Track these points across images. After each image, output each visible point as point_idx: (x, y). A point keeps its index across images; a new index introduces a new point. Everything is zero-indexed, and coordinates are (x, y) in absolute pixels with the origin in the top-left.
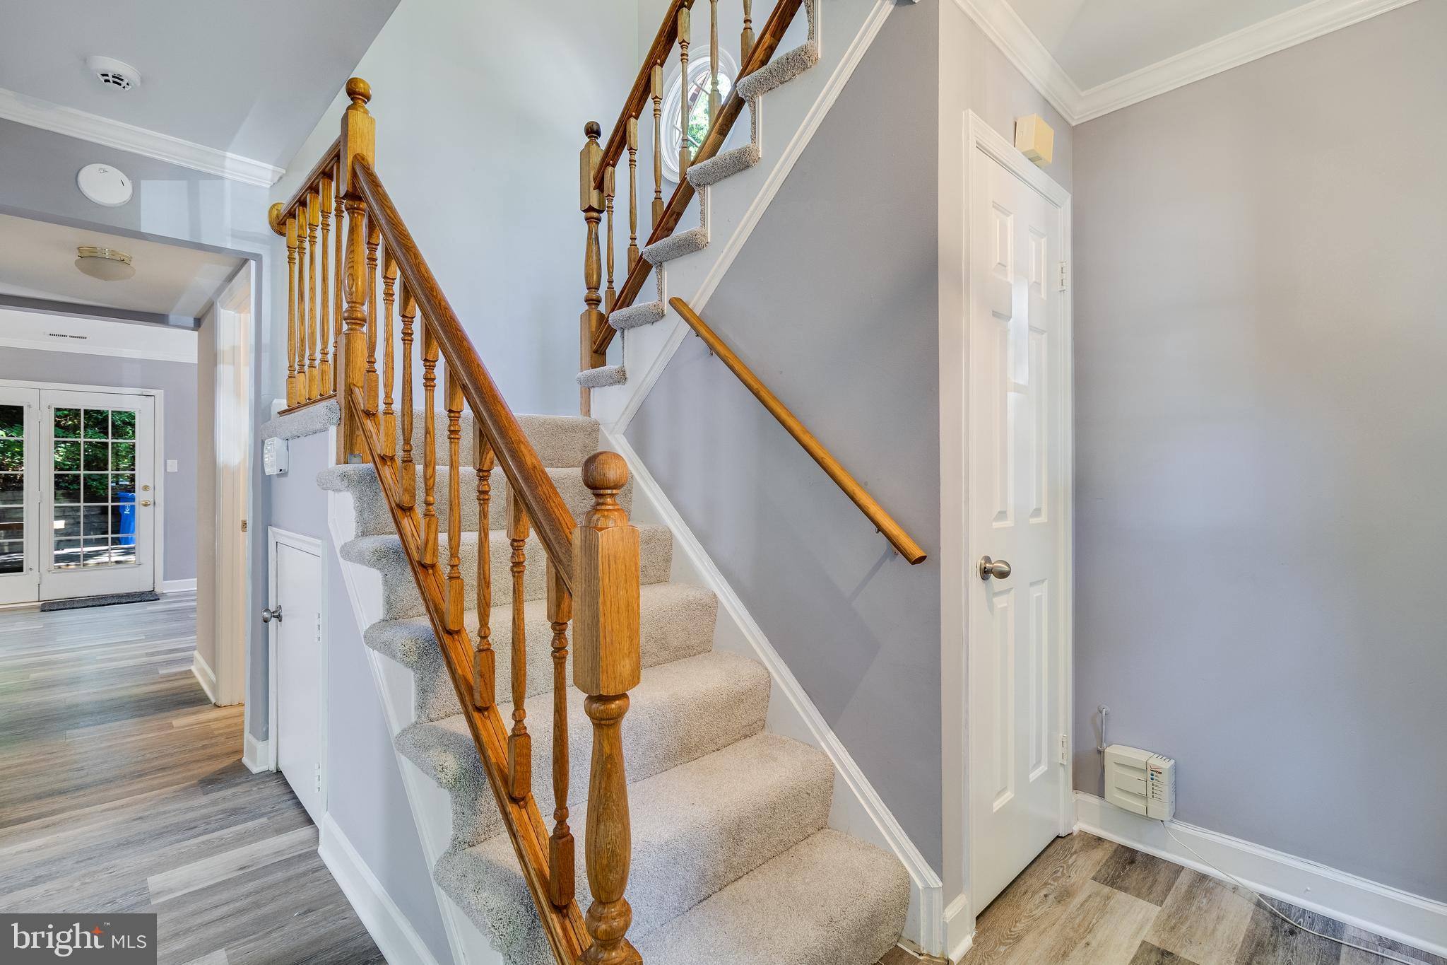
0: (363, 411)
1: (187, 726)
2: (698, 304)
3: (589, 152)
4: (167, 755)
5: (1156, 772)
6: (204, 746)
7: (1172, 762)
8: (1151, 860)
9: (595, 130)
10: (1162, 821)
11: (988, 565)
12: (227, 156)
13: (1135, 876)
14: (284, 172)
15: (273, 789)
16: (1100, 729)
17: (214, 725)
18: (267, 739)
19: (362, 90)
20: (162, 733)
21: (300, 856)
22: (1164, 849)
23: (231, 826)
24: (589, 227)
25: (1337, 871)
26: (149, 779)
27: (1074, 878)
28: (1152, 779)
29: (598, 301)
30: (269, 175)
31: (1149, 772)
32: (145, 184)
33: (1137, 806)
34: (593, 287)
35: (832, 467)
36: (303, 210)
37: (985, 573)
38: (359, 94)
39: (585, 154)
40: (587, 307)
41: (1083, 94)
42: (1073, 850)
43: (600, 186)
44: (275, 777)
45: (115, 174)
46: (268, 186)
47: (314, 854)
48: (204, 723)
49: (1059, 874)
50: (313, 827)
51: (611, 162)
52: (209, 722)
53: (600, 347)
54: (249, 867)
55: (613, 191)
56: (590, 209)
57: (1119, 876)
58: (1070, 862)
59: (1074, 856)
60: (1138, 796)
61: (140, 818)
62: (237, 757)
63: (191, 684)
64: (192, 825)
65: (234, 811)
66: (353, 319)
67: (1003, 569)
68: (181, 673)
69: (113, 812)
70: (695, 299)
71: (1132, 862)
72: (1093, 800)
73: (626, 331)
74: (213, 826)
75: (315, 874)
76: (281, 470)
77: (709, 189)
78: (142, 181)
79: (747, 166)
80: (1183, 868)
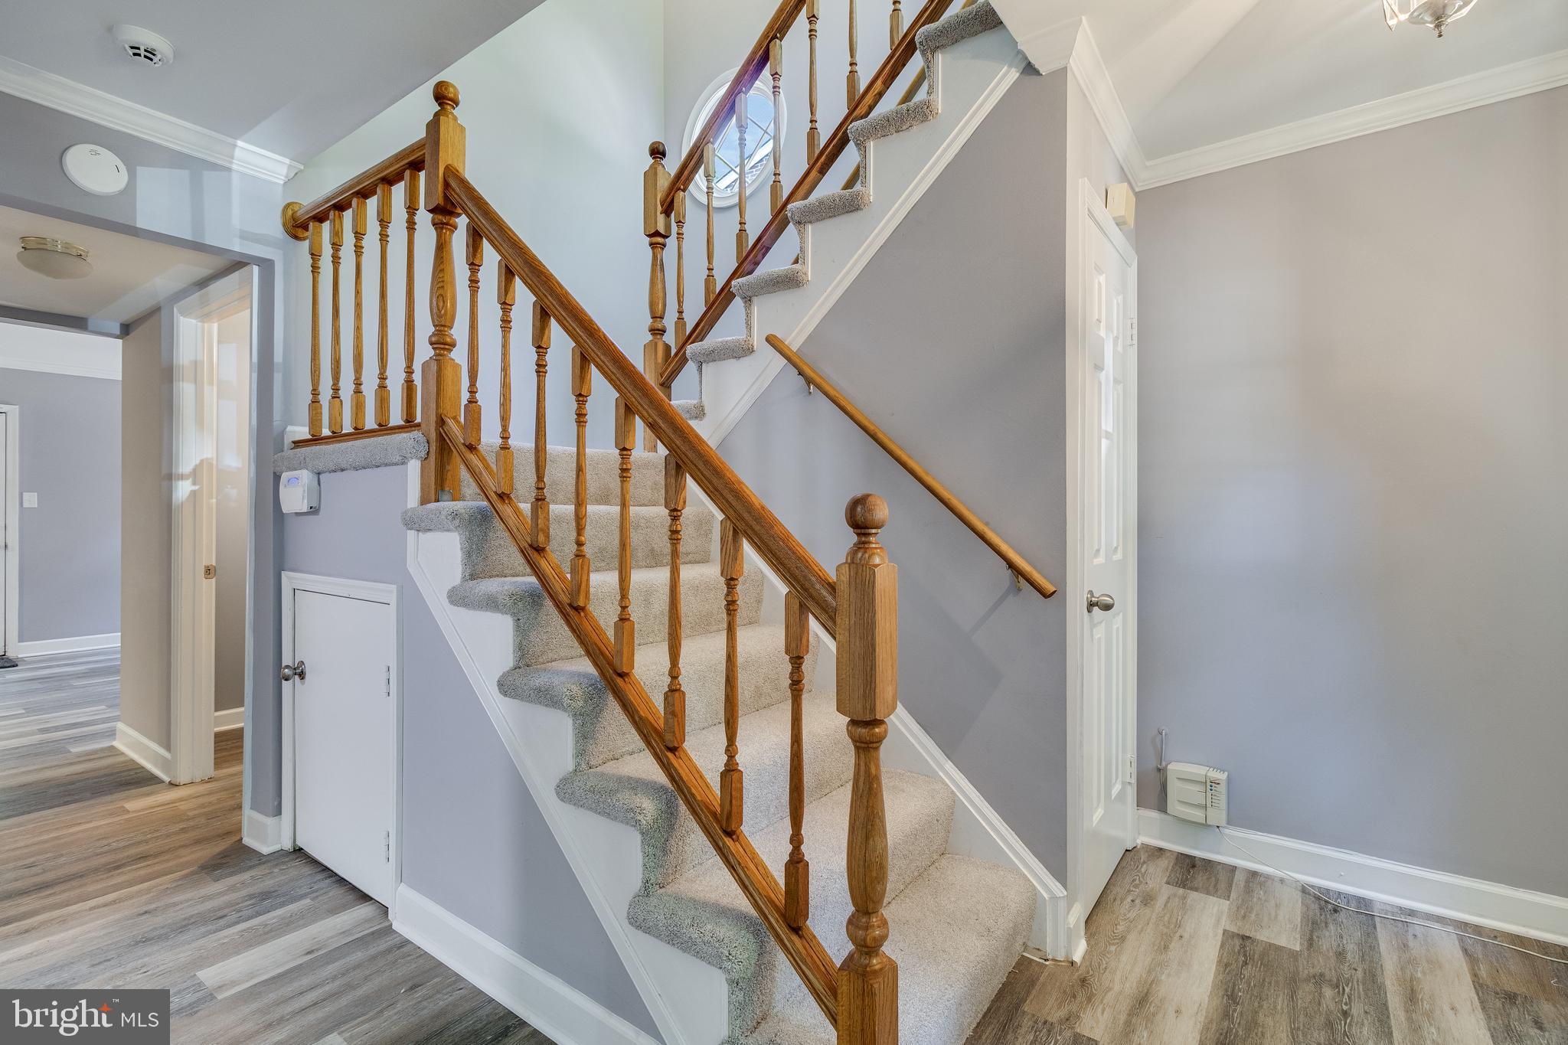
0: (464, 444)
1: (146, 809)
2: (795, 341)
3: (656, 174)
4: (139, 843)
5: (1215, 783)
6: (182, 829)
7: (1226, 773)
8: (1208, 864)
9: (661, 151)
10: (1218, 827)
11: (1093, 599)
12: (238, 145)
13: (1200, 879)
14: (302, 168)
15: (298, 870)
16: (1159, 747)
17: (183, 806)
18: (281, 814)
19: (451, 95)
20: (119, 818)
21: (373, 933)
22: (1218, 853)
23: (269, 912)
24: (654, 253)
25: (1365, 856)
26: (132, 870)
27: (1151, 885)
28: (1211, 790)
29: (663, 331)
30: (284, 171)
31: (1209, 784)
32: (141, 171)
33: (1197, 815)
34: (657, 316)
35: (958, 507)
36: (339, 214)
37: (1091, 605)
38: (450, 100)
39: (650, 176)
40: (650, 337)
41: (1148, 164)
42: (1142, 860)
43: (668, 208)
44: (294, 856)
45: (108, 157)
46: (282, 182)
47: (389, 930)
48: (168, 804)
49: (1137, 882)
50: (372, 904)
51: (682, 187)
52: (175, 803)
53: (667, 380)
54: (317, 950)
55: (684, 217)
56: (657, 234)
57: (1187, 879)
58: (1143, 870)
59: (1145, 866)
60: (1198, 806)
61: (146, 912)
62: (235, 839)
63: (123, 762)
64: (221, 914)
65: (265, 895)
66: (442, 344)
67: (1108, 602)
68: (102, 750)
69: (106, 909)
70: (791, 338)
71: (1194, 866)
72: (1154, 815)
73: (704, 365)
74: (246, 913)
75: (401, 950)
76: (311, 508)
77: (810, 227)
78: (138, 168)
79: (857, 209)
80: (1236, 867)
